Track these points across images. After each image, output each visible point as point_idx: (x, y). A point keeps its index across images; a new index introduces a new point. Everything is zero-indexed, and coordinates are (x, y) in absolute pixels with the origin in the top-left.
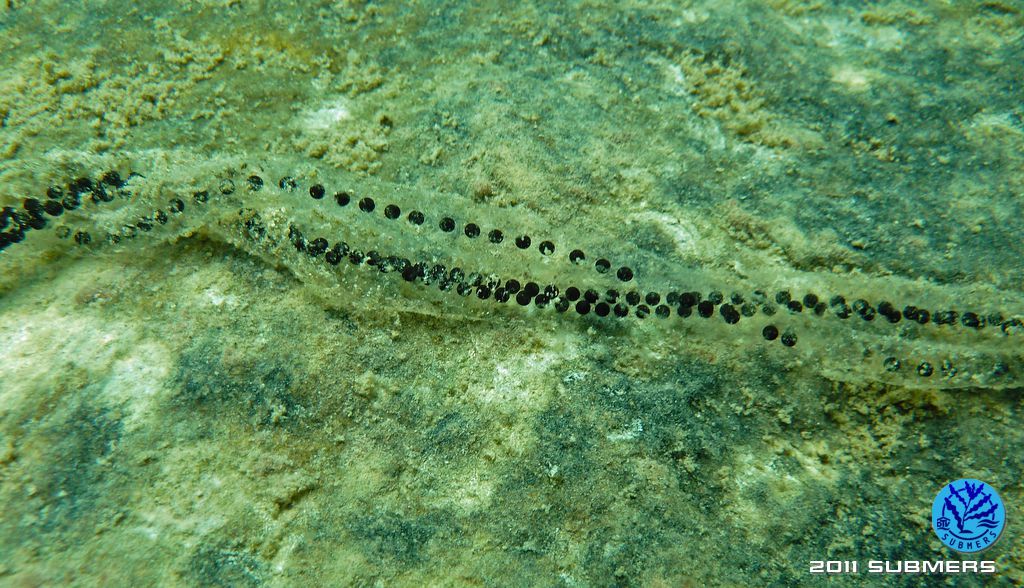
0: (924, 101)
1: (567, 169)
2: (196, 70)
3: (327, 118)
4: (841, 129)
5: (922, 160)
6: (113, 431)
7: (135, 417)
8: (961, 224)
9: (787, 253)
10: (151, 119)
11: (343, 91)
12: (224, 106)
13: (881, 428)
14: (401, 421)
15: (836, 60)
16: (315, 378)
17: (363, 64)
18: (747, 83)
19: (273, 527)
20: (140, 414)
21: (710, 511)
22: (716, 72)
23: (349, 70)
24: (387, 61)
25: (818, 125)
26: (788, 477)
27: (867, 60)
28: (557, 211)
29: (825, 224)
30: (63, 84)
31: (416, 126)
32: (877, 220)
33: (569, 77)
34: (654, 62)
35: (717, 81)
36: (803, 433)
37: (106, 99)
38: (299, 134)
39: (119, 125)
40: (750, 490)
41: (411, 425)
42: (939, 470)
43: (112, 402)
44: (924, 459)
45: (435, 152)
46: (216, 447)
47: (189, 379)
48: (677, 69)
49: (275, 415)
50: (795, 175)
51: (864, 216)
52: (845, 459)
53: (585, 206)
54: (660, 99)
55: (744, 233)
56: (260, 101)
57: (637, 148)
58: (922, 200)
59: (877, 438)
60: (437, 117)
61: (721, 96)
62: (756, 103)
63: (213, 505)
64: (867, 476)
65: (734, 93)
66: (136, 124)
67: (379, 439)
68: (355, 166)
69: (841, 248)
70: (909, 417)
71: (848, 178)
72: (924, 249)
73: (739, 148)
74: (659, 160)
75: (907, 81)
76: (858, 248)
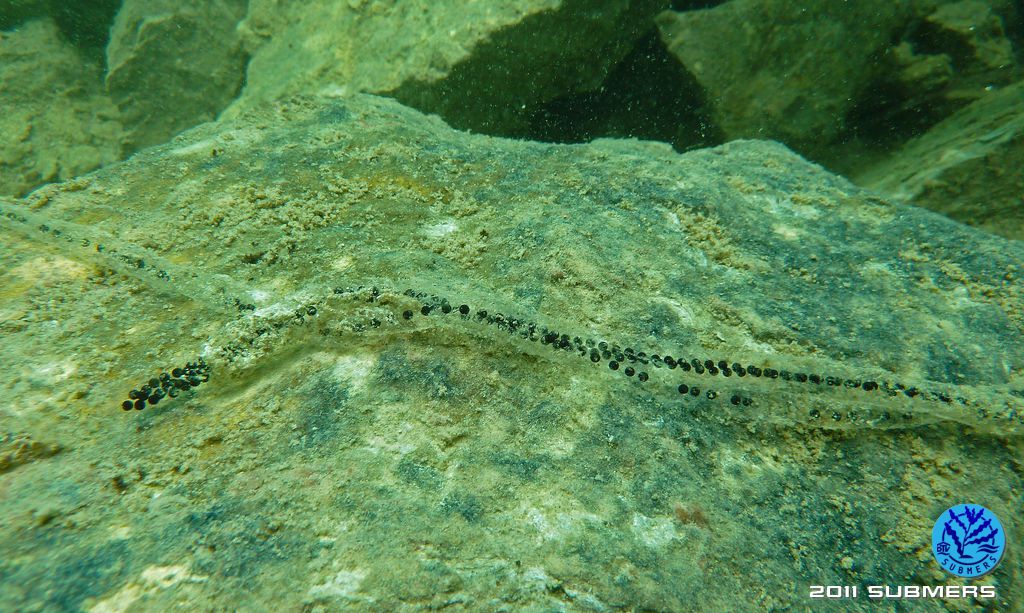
0: (833, 250)
1: (611, 266)
2: (350, 197)
3: (441, 230)
4: (781, 261)
5: (833, 284)
6: (343, 395)
7: (355, 388)
8: (859, 323)
9: (751, 329)
10: (319, 226)
11: (452, 215)
12: (371, 219)
13: (812, 443)
14: (514, 404)
15: (775, 220)
16: (464, 372)
17: (464, 199)
18: (720, 228)
19: (443, 455)
20: (357, 386)
21: (705, 477)
22: (700, 220)
23: (457, 202)
24: (481, 198)
25: (766, 257)
26: (754, 466)
27: (796, 223)
28: (606, 290)
29: (774, 314)
30: (260, 202)
31: (506, 237)
32: (806, 314)
33: (605, 214)
34: (660, 210)
35: (701, 226)
36: (763, 441)
37: (290, 212)
38: (425, 238)
39: (299, 229)
40: (730, 469)
41: (520, 407)
42: (849, 473)
43: (339, 380)
44: (839, 465)
45: (522, 252)
46: (407, 407)
47: (387, 368)
48: (675, 215)
49: (441, 392)
50: (753, 285)
51: (798, 312)
52: (789, 460)
53: (622, 289)
54: (665, 232)
55: (721, 315)
56: (395, 217)
57: (652, 258)
58: (834, 306)
59: (810, 449)
60: (522, 232)
61: (704, 234)
62: (726, 241)
63: (408, 438)
64: (803, 473)
65: (712, 233)
66: (309, 229)
67: (502, 412)
68: (464, 259)
69: (784, 328)
70: (830, 438)
71: (787, 289)
72: (837, 335)
73: (715, 267)
74: (666, 267)
75: (823, 238)
76: (795, 329)
